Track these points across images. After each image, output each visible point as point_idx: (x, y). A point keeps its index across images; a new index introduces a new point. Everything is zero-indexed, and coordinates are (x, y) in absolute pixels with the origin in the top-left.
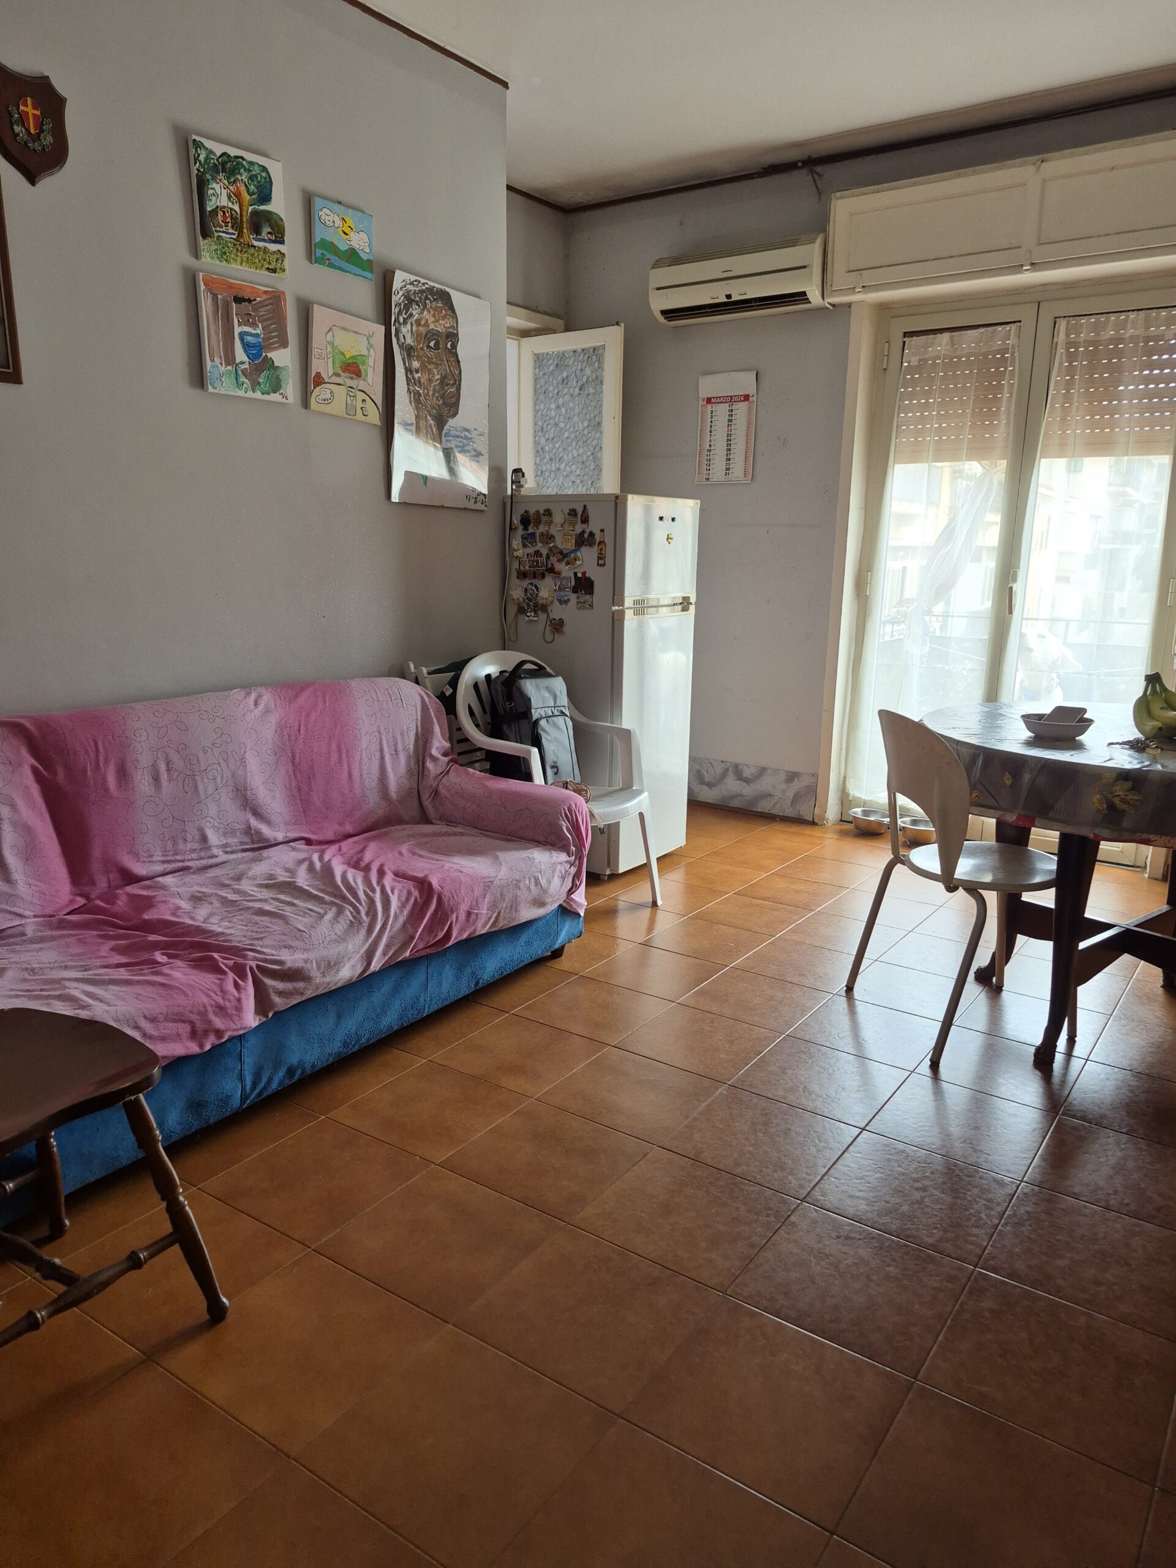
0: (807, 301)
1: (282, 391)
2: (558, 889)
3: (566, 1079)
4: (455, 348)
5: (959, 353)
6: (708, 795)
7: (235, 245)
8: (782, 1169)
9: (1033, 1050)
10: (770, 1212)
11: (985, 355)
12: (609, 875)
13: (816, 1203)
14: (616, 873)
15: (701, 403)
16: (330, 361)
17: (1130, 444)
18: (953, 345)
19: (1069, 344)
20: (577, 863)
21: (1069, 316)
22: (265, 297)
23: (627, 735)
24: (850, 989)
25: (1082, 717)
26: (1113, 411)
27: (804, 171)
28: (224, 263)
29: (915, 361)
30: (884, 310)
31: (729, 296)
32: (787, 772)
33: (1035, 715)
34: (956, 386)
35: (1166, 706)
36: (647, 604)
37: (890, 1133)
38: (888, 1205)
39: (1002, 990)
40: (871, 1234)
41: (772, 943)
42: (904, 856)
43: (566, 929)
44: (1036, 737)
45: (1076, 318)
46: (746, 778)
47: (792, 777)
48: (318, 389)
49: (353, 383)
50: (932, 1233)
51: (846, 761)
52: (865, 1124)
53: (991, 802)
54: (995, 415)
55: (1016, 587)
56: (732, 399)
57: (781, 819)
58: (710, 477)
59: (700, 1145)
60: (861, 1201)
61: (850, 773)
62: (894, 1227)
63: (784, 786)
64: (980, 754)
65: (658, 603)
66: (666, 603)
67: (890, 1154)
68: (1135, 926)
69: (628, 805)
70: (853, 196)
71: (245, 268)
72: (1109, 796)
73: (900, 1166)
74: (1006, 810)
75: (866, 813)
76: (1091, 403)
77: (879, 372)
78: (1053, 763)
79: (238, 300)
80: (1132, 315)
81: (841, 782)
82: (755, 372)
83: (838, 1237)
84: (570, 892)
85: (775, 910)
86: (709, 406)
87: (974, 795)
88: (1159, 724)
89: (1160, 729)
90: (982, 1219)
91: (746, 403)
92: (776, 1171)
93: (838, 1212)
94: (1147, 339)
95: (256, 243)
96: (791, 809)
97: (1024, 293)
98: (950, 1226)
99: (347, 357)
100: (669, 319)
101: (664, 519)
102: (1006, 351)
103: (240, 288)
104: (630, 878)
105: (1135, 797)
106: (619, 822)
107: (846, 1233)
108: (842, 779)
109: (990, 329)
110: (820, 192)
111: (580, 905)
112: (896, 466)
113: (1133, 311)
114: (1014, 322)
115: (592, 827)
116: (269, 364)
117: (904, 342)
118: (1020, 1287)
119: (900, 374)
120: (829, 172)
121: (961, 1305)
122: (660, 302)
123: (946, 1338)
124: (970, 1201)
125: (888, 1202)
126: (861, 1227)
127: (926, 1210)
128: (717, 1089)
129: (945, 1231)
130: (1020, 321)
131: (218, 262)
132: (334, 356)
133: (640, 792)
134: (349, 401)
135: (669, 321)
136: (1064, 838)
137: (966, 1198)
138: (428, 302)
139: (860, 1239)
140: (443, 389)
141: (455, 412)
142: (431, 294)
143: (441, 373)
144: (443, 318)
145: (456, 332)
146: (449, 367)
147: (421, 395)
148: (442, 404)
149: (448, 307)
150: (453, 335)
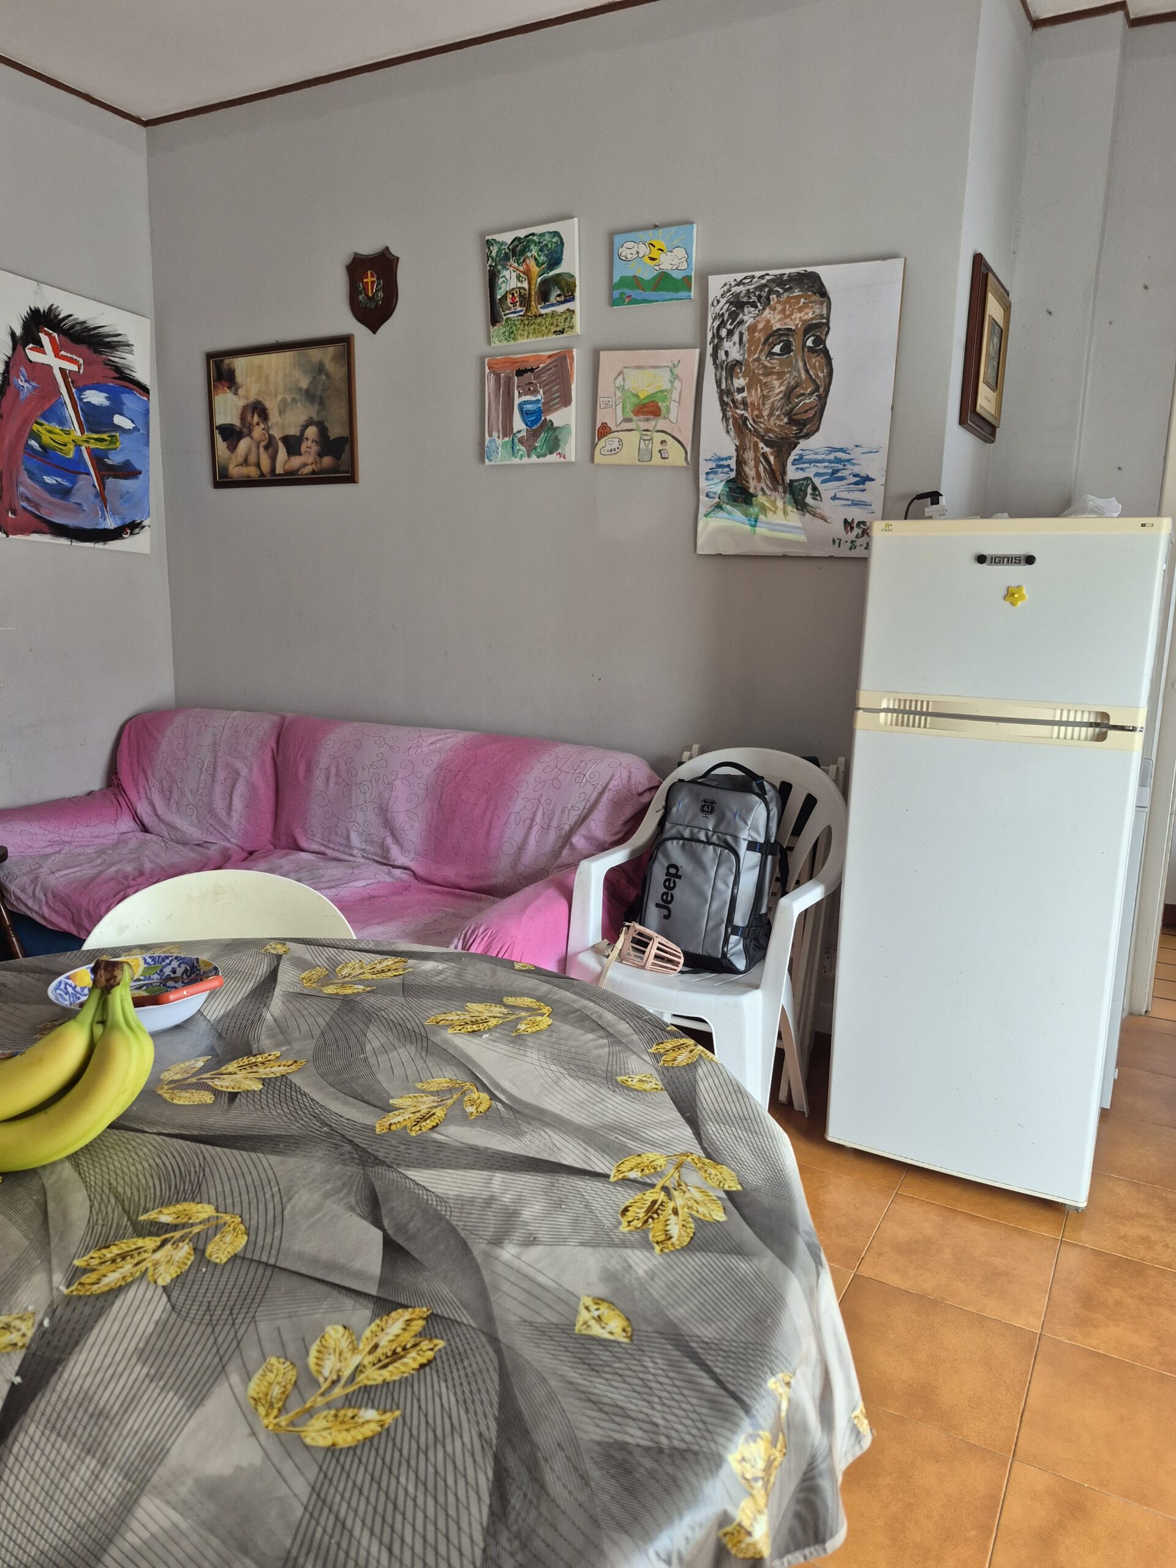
1: (559, 451)
4: (823, 342)
7: (522, 321)
16: (619, 407)
22: (549, 361)
28: (512, 342)
48: (603, 440)
49: (650, 425)
71: (532, 339)
79: (520, 373)
95: (543, 311)
99: (642, 397)
103: (522, 361)
116: (549, 426)
131: (505, 343)
132: (624, 401)
134: (642, 446)
138: (773, 297)
140: (790, 403)
141: (815, 429)
142: (778, 286)
143: (789, 383)
144: (800, 310)
145: (824, 321)
146: (807, 371)
147: (746, 418)
148: (787, 424)
149: (812, 291)
150: (819, 326)
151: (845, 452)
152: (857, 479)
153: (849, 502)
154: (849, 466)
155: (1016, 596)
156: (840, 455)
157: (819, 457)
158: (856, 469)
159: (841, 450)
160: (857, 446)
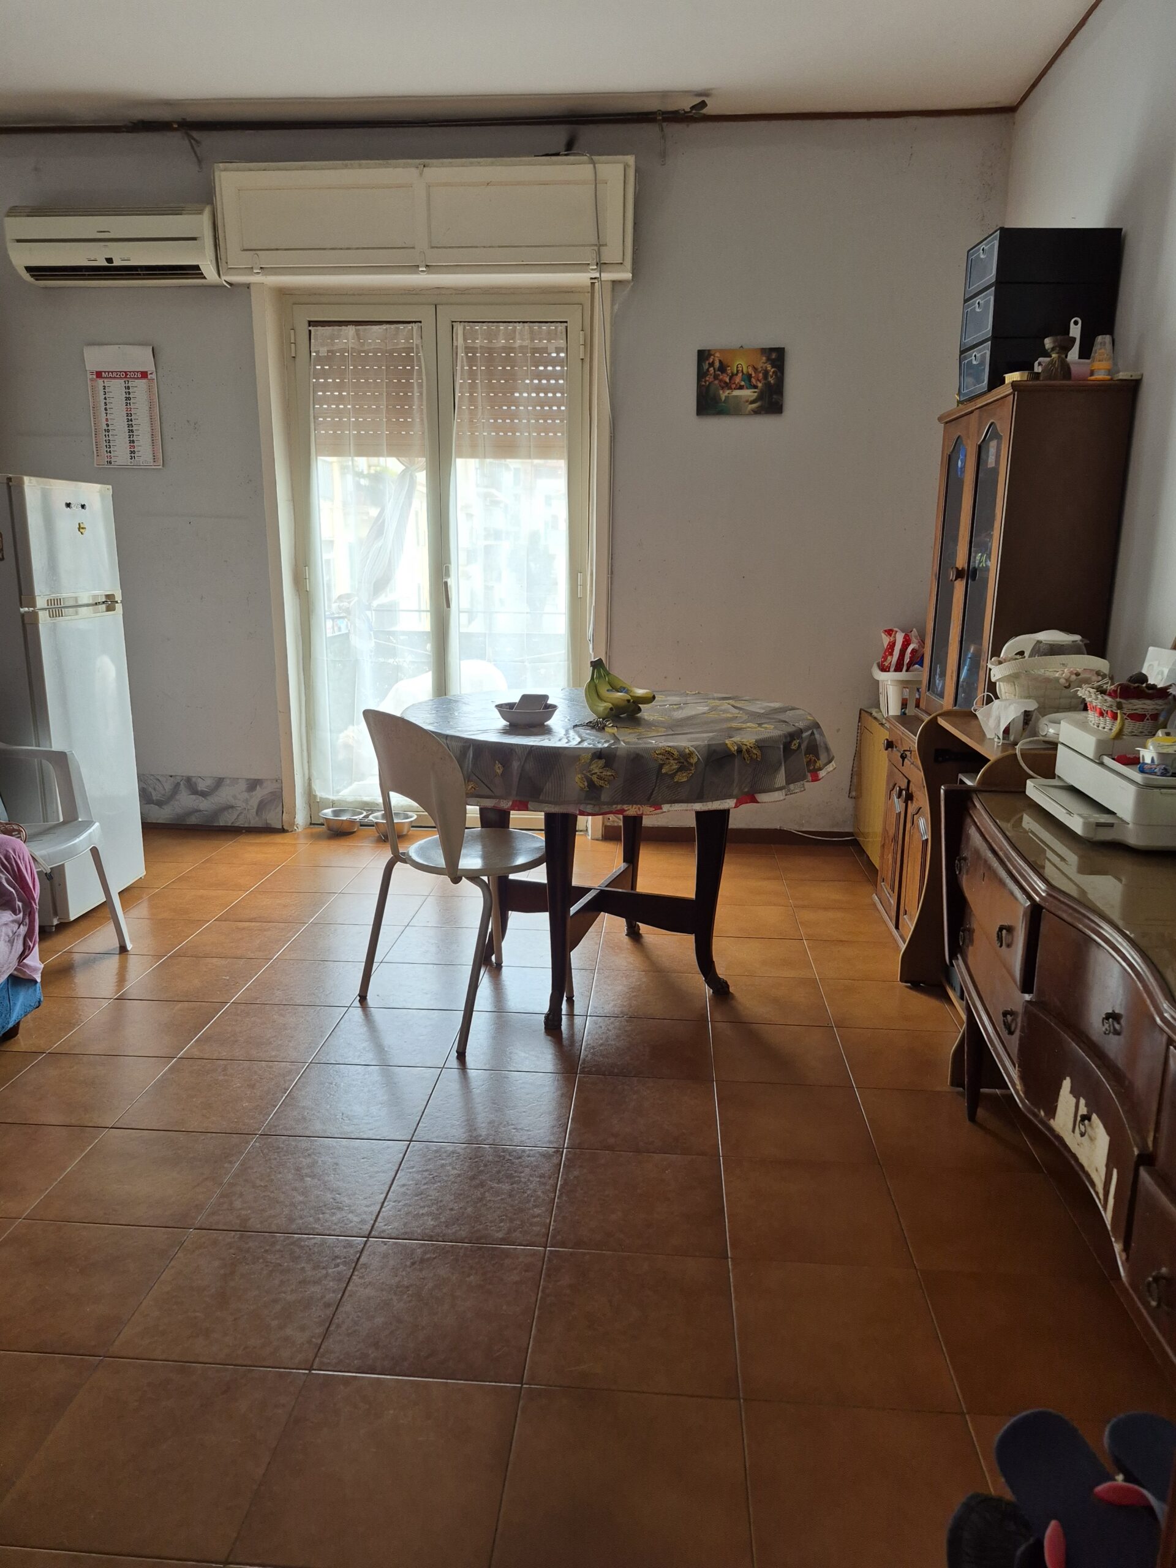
0: (201, 276)
2: (6, 957)
3: (59, 1182)
5: (366, 348)
6: (162, 815)
8: (340, 1209)
9: (542, 1018)
10: (339, 1261)
11: (391, 352)
12: (57, 925)
13: (382, 1235)
14: (66, 921)
15: (89, 376)
17: (532, 448)
18: (359, 339)
19: (468, 349)
20: (27, 921)
21: (465, 322)
23: (61, 760)
24: (363, 998)
25: (546, 704)
26: (513, 416)
27: (178, 134)
29: (323, 351)
30: (283, 294)
31: (109, 260)
32: (248, 780)
33: (506, 704)
34: (366, 380)
35: (611, 688)
36: (64, 603)
37: (437, 1137)
38: (453, 1212)
39: (501, 967)
40: (443, 1249)
41: (271, 966)
42: (404, 854)
43: (22, 999)
44: (511, 725)
45: (471, 324)
46: (202, 791)
47: (253, 785)
50: (499, 1227)
51: (308, 762)
52: (410, 1137)
53: (487, 792)
54: (408, 413)
55: (451, 582)
56: (126, 375)
57: (247, 831)
58: (112, 460)
59: (243, 1212)
60: (426, 1218)
61: (315, 773)
62: (463, 1234)
63: (246, 795)
64: (469, 747)
65: (77, 601)
66: (85, 602)
67: (443, 1159)
68: (606, 887)
69: (77, 840)
70: (238, 170)
72: (588, 774)
73: (454, 1168)
74: (500, 798)
75: (336, 813)
76: (492, 407)
77: (288, 360)
78: (537, 749)
80: (519, 327)
81: (306, 785)
82: (151, 347)
83: (413, 1264)
84: (23, 956)
85: (265, 930)
86: (100, 381)
87: (470, 787)
88: (610, 705)
89: (611, 709)
90: (539, 1197)
91: (144, 381)
92: (333, 1214)
93: (406, 1237)
94: (535, 350)
96: (257, 819)
97: (420, 294)
98: (515, 1214)
100: (37, 278)
101: (72, 505)
102: (411, 350)
104: (84, 924)
105: (609, 773)
106: (63, 865)
107: (420, 1256)
108: (307, 781)
109: (393, 326)
110: (199, 161)
111: (35, 970)
112: (319, 458)
113: (519, 322)
114: (415, 322)
115: (37, 872)
117: (310, 331)
118: (588, 1253)
119: (310, 365)
120: (209, 140)
121: (543, 1291)
122: (22, 258)
123: (538, 1330)
124: (525, 1183)
125: (452, 1210)
126: (433, 1245)
127: (489, 1205)
128: (248, 1143)
129: (512, 1220)
130: (420, 322)
133: (89, 824)
135: (37, 280)
136: (549, 818)
137: (520, 1181)
139: (434, 1258)
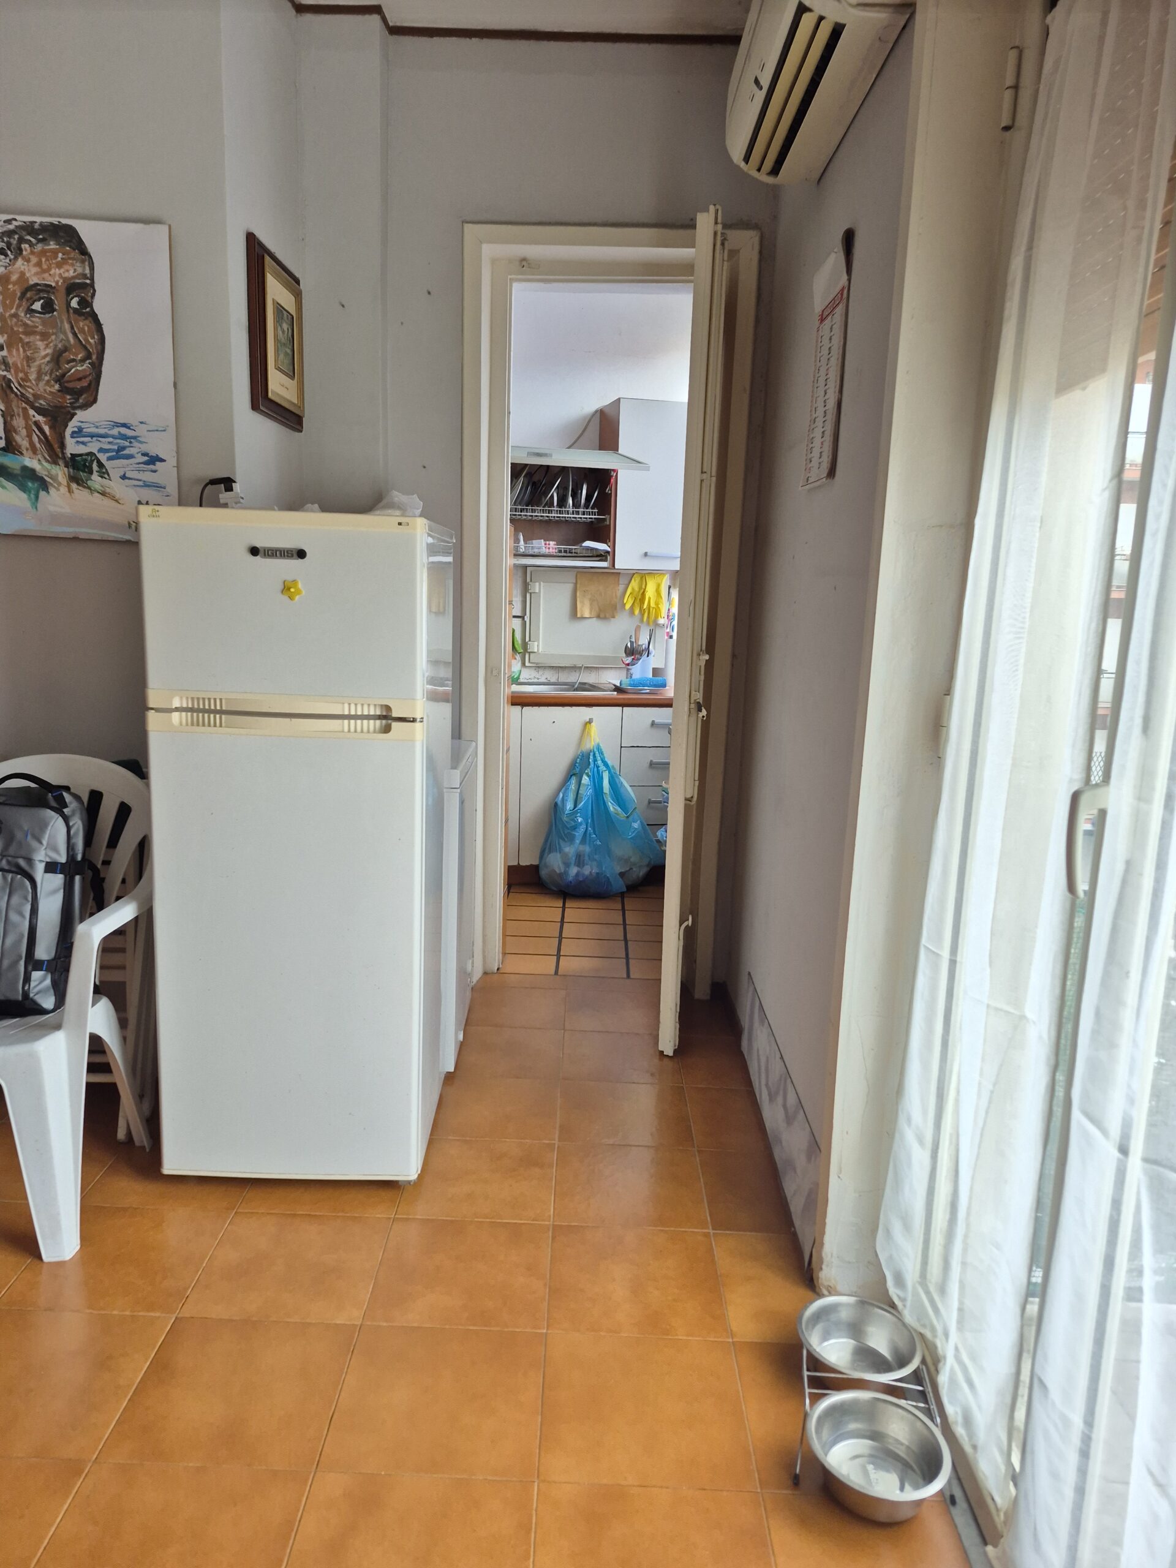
4: (90, 305)
15: (817, 324)
31: (758, 83)
32: (811, 1132)
36: (224, 706)
56: (834, 303)
58: (810, 475)
86: (821, 328)
138: (25, 246)
140: (60, 368)
141: (91, 399)
142: (29, 234)
143: (56, 346)
144: (59, 265)
145: (88, 281)
146: (75, 335)
147: (10, 381)
148: (59, 391)
149: (70, 247)
150: (83, 286)
151: (129, 428)
152: (146, 458)
153: (141, 483)
154: (135, 444)
155: (292, 590)
156: (123, 430)
157: (102, 431)
158: (144, 448)
159: (124, 425)
160: (141, 423)
